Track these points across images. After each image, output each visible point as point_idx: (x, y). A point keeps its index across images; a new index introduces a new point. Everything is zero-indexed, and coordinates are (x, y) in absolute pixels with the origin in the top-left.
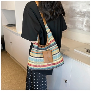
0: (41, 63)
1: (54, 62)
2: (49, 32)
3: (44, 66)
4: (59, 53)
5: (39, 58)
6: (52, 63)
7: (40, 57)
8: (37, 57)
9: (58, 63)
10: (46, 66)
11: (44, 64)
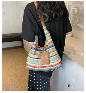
0: (37, 64)
1: (51, 64)
2: (47, 34)
3: (40, 67)
4: (56, 56)
5: (36, 59)
6: (49, 65)
7: (38, 59)
8: (34, 58)
9: (54, 66)
10: (43, 67)
11: (41, 66)
